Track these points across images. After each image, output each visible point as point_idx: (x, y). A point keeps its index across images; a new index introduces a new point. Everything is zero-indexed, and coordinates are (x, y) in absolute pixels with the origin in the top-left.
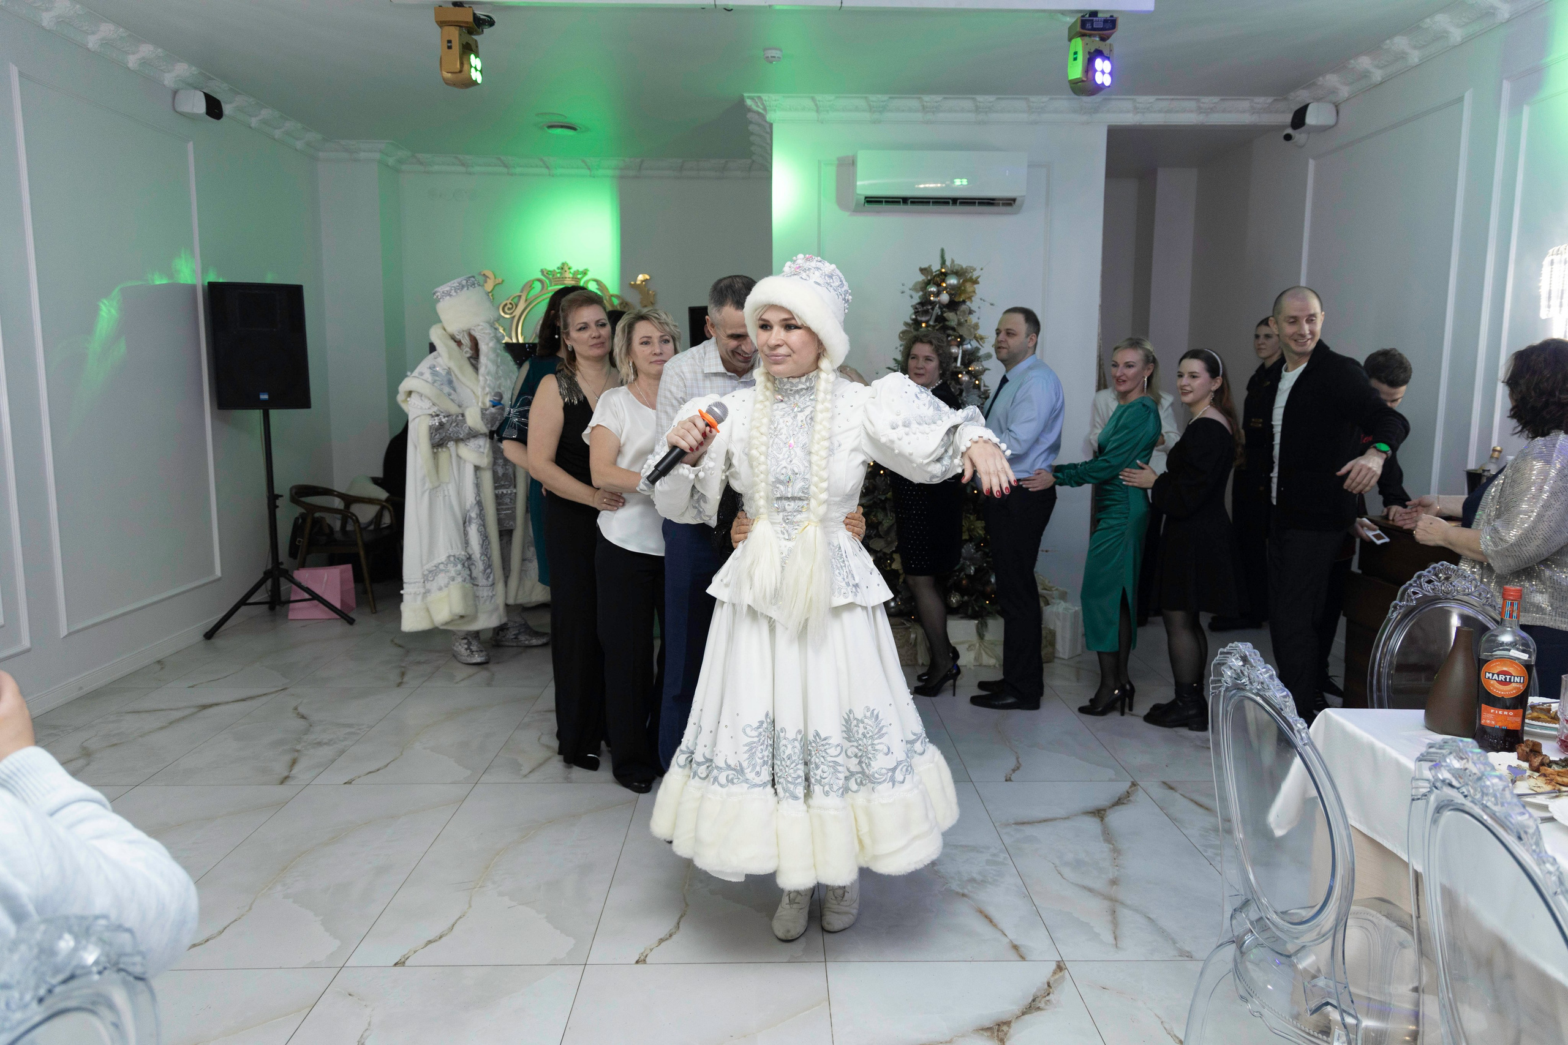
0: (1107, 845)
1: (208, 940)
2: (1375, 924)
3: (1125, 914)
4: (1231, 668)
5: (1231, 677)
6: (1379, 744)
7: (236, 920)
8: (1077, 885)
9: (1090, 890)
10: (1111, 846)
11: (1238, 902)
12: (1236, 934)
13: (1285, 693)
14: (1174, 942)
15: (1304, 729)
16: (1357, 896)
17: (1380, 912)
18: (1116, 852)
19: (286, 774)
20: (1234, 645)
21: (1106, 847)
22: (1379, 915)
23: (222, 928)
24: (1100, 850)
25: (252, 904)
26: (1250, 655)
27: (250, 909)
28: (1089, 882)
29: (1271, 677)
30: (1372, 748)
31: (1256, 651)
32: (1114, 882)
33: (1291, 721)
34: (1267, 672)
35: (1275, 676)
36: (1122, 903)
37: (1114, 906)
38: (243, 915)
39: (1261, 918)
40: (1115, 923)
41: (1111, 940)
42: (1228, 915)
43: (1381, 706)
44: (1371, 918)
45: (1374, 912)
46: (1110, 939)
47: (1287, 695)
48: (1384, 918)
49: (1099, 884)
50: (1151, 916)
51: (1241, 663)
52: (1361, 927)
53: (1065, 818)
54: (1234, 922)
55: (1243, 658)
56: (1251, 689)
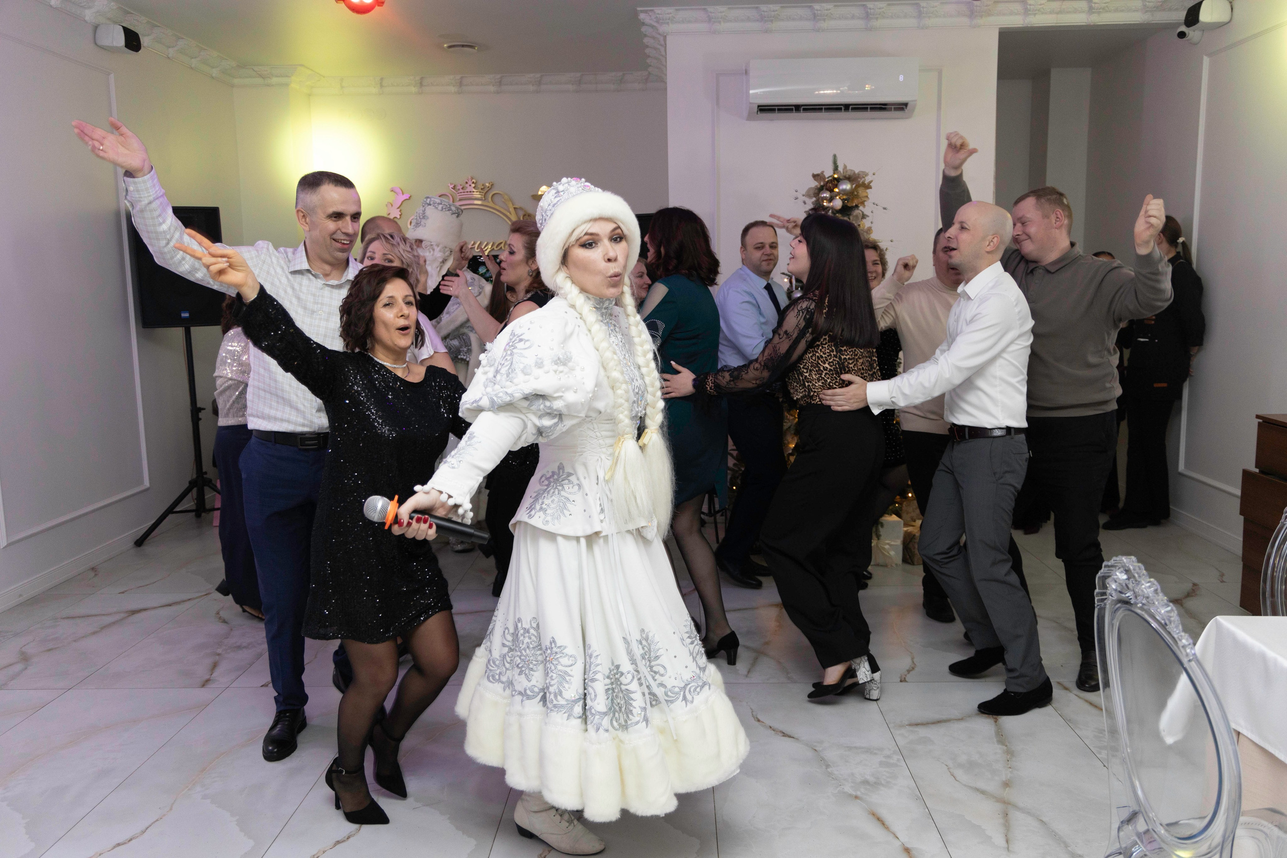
0: (1000, 746)
1: (131, 840)
2: (1266, 834)
3: (1017, 817)
4: (1116, 582)
5: (1116, 590)
6: (1270, 654)
7: (157, 820)
8: (971, 788)
9: (983, 792)
10: (1005, 748)
11: (1125, 814)
12: (1124, 846)
13: (1169, 608)
14: (1066, 846)
15: (1190, 644)
16: (1246, 805)
17: (1272, 823)
18: (1010, 753)
19: (207, 677)
20: (1118, 559)
21: (999, 749)
22: (1270, 825)
23: (144, 828)
24: (993, 751)
25: (173, 804)
26: (1134, 570)
27: (171, 809)
28: (981, 785)
29: (1156, 591)
30: (1263, 658)
31: (1140, 564)
32: (1006, 784)
33: (1176, 636)
34: (1150, 587)
35: (1159, 590)
36: (1015, 807)
37: (1006, 807)
38: (164, 815)
39: (1148, 831)
40: (1007, 826)
41: (1003, 843)
42: (1116, 825)
43: (1275, 613)
44: (1262, 828)
45: (1265, 823)
46: (1000, 840)
47: (1172, 610)
48: (1276, 830)
49: (992, 786)
50: (1044, 819)
51: (1125, 577)
52: (1253, 837)
53: (959, 719)
54: (1121, 834)
55: (1127, 571)
56: (1136, 604)
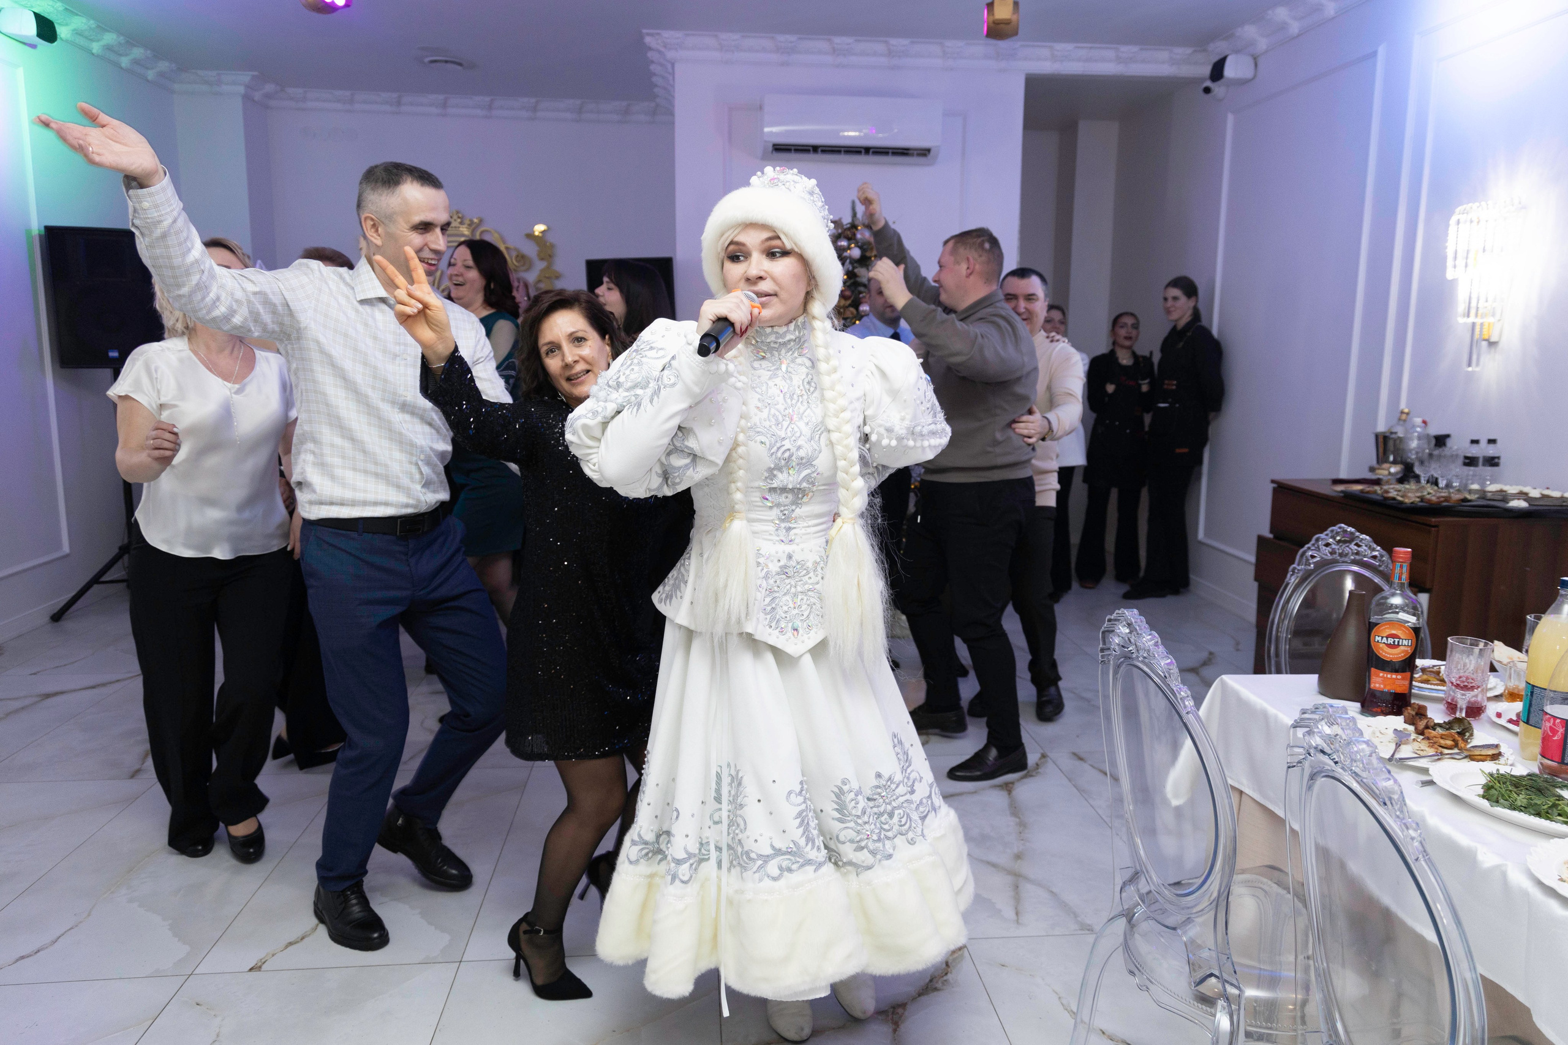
0: (1013, 819)
1: (38, 951)
2: (1266, 892)
3: (1028, 889)
4: (1119, 636)
5: (1119, 645)
6: (1272, 710)
7: (72, 928)
8: (982, 861)
9: (994, 865)
10: (1018, 820)
11: (1128, 874)
12: (1126, 907)
13: (1169, 661)
14: (1076, 916)
15: (1188, 697)
16: (1242, 862)
17: (1271, 880)
18: (1022, 825)
19: (137, 767)
20: (1120, 612)
21: (1012, 821)
22: (1270, 882)
23: (55, 937)
24: (1006, 823)
25: (91, 909)
26: (1135, 622)
27: (89, 915)
28: (993, 858)
29: (1156, 645)
30: (1265, 715)
31: (1142, 617)
32: (1018, 857)
33: (1175, 689)
34: (1151, 640)
35: (1159, 642)
36: (1027, 879)
37: (1017, 879)
38: (81, 922)
39: (1150, 892)
40: (1017, 899)
41: (1013, 916)
42: (1118, 889)
43: (1279, 671)
44: (1261, 886)
45: (1265, 880)
46: (1010, 913)
47: (1171, 663)
48: (1275, 885)
49: (1004, 859)
50: (1054, 890)
51: (1127, 631)
52: (1253, 895)
53: (973, 793)
54: (1124, 895)
55: (1129, 625)
56: (1138, 657)
